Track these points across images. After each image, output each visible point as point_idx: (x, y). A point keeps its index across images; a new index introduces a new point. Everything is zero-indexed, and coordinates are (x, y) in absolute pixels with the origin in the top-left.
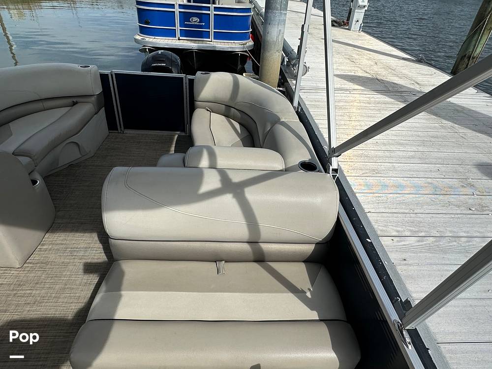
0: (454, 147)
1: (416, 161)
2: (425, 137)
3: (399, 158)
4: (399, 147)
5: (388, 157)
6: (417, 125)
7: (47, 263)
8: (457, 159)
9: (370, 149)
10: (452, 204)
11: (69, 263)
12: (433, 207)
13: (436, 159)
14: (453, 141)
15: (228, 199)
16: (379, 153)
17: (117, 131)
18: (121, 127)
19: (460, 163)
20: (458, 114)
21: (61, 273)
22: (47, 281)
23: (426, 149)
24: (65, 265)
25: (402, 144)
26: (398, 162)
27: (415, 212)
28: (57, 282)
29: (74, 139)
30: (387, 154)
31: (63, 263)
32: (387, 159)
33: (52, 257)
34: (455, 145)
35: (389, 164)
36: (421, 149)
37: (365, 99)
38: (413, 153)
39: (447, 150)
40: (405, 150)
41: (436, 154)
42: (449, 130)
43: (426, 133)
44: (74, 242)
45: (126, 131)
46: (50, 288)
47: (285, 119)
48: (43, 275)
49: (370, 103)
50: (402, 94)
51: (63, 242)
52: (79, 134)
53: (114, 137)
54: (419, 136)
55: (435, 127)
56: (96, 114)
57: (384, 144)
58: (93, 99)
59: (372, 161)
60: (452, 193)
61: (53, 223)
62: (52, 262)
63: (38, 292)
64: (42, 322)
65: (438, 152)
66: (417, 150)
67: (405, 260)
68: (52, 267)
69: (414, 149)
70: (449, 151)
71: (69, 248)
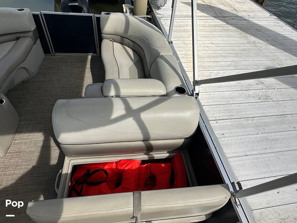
0: (254, 57)
1: (232, 68)
2: (237, 50)
3: (223, 66)
4: (222, 59)
5: (216, 66)
6: (234, 42)
7: (20, 152)
8: (256, 66)
9: (205, 61)
10: (250, 96)
11: (35, 151)
12: (240, 99)
13: (244, 66)
14: (254, 52)
15: (130, 121)
16: (210, 64)
17: (50, 54)
18: (52, 51)
19: (257, 68)
20: (258, 32)
21: (30, 158)
22: (23, 164)
23: (238, 59)
24: (32, 153)
25: (224, 57)
26: (222, 69)
27: (230, 103)
28: (29, 164)
29: (23, 65)
30: (215, 64)
31: (31, 151)
32: (215, 68)
33: (23, 148)
34: (255, 55)
35: (216, 71)
36: (235, 59)
37: (203, 23)
38: (230, 63)
39: (250, 59)
40: (226, 60)
41: (243, 63)
42: (252, 45)
43: (238, 48)
44: (35, 137)
45: (56, 54)
46: (25, 168)
47: (164, 53)
48: (20, 160)
49: (205, 27)
50: (225, 19)
51: (28, 138)
52: (25, 62)
53: (49, 59)
54: (234, 50)
55: (244, 43)
56: (34, 44)
57: (213, 57)
58: (31, 34)
59: (206, 70)
60: (251, 89)
61: (19, 125)
62: (23, 151)
63: (19, 171)
64: (25, 190)
65: (245, 61)
66: (233, 60)
67: (223, 134)
68: (24, 154)
69: (231, 59)
70: (251, 60)
71: (33, 141)
